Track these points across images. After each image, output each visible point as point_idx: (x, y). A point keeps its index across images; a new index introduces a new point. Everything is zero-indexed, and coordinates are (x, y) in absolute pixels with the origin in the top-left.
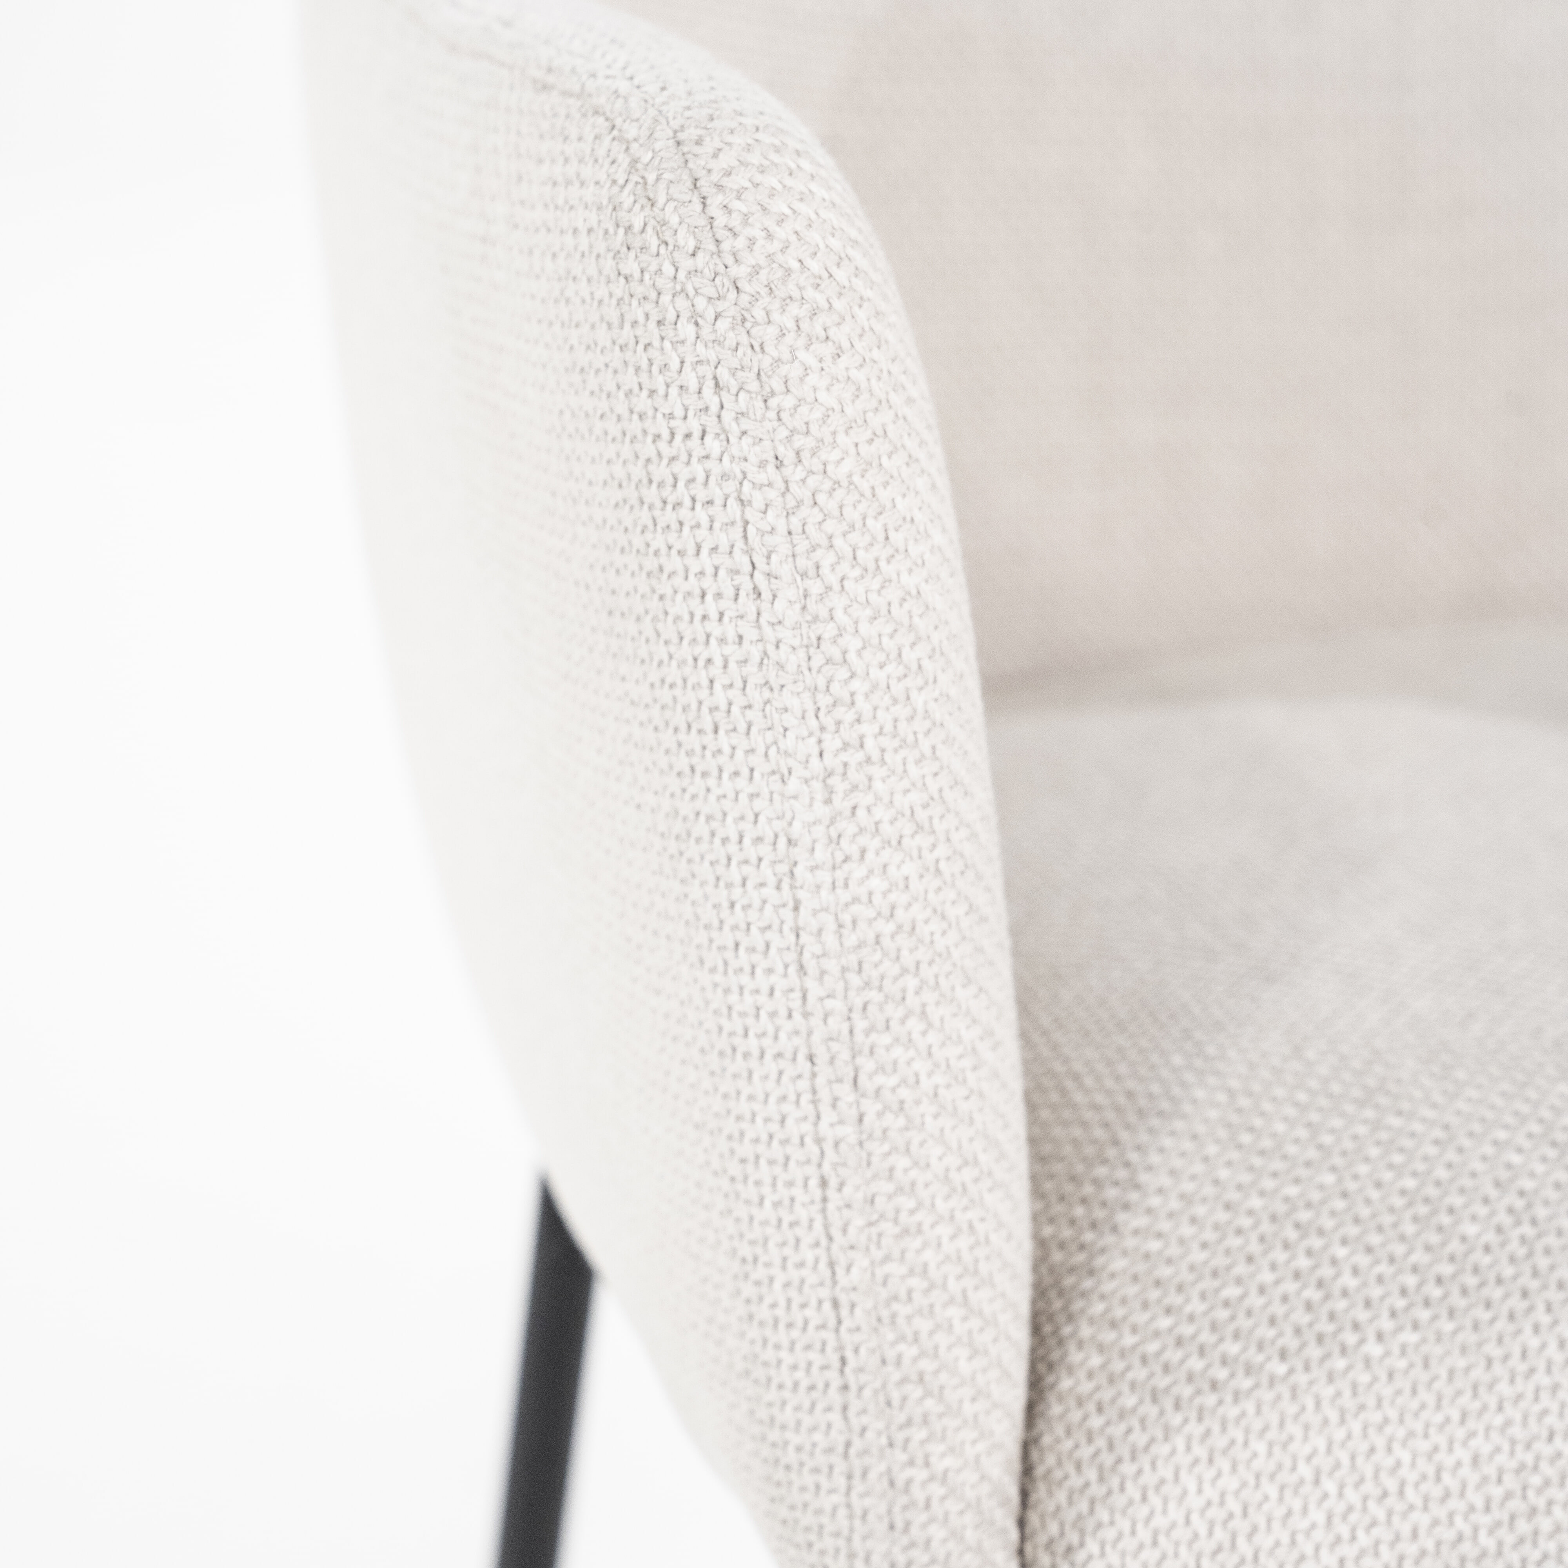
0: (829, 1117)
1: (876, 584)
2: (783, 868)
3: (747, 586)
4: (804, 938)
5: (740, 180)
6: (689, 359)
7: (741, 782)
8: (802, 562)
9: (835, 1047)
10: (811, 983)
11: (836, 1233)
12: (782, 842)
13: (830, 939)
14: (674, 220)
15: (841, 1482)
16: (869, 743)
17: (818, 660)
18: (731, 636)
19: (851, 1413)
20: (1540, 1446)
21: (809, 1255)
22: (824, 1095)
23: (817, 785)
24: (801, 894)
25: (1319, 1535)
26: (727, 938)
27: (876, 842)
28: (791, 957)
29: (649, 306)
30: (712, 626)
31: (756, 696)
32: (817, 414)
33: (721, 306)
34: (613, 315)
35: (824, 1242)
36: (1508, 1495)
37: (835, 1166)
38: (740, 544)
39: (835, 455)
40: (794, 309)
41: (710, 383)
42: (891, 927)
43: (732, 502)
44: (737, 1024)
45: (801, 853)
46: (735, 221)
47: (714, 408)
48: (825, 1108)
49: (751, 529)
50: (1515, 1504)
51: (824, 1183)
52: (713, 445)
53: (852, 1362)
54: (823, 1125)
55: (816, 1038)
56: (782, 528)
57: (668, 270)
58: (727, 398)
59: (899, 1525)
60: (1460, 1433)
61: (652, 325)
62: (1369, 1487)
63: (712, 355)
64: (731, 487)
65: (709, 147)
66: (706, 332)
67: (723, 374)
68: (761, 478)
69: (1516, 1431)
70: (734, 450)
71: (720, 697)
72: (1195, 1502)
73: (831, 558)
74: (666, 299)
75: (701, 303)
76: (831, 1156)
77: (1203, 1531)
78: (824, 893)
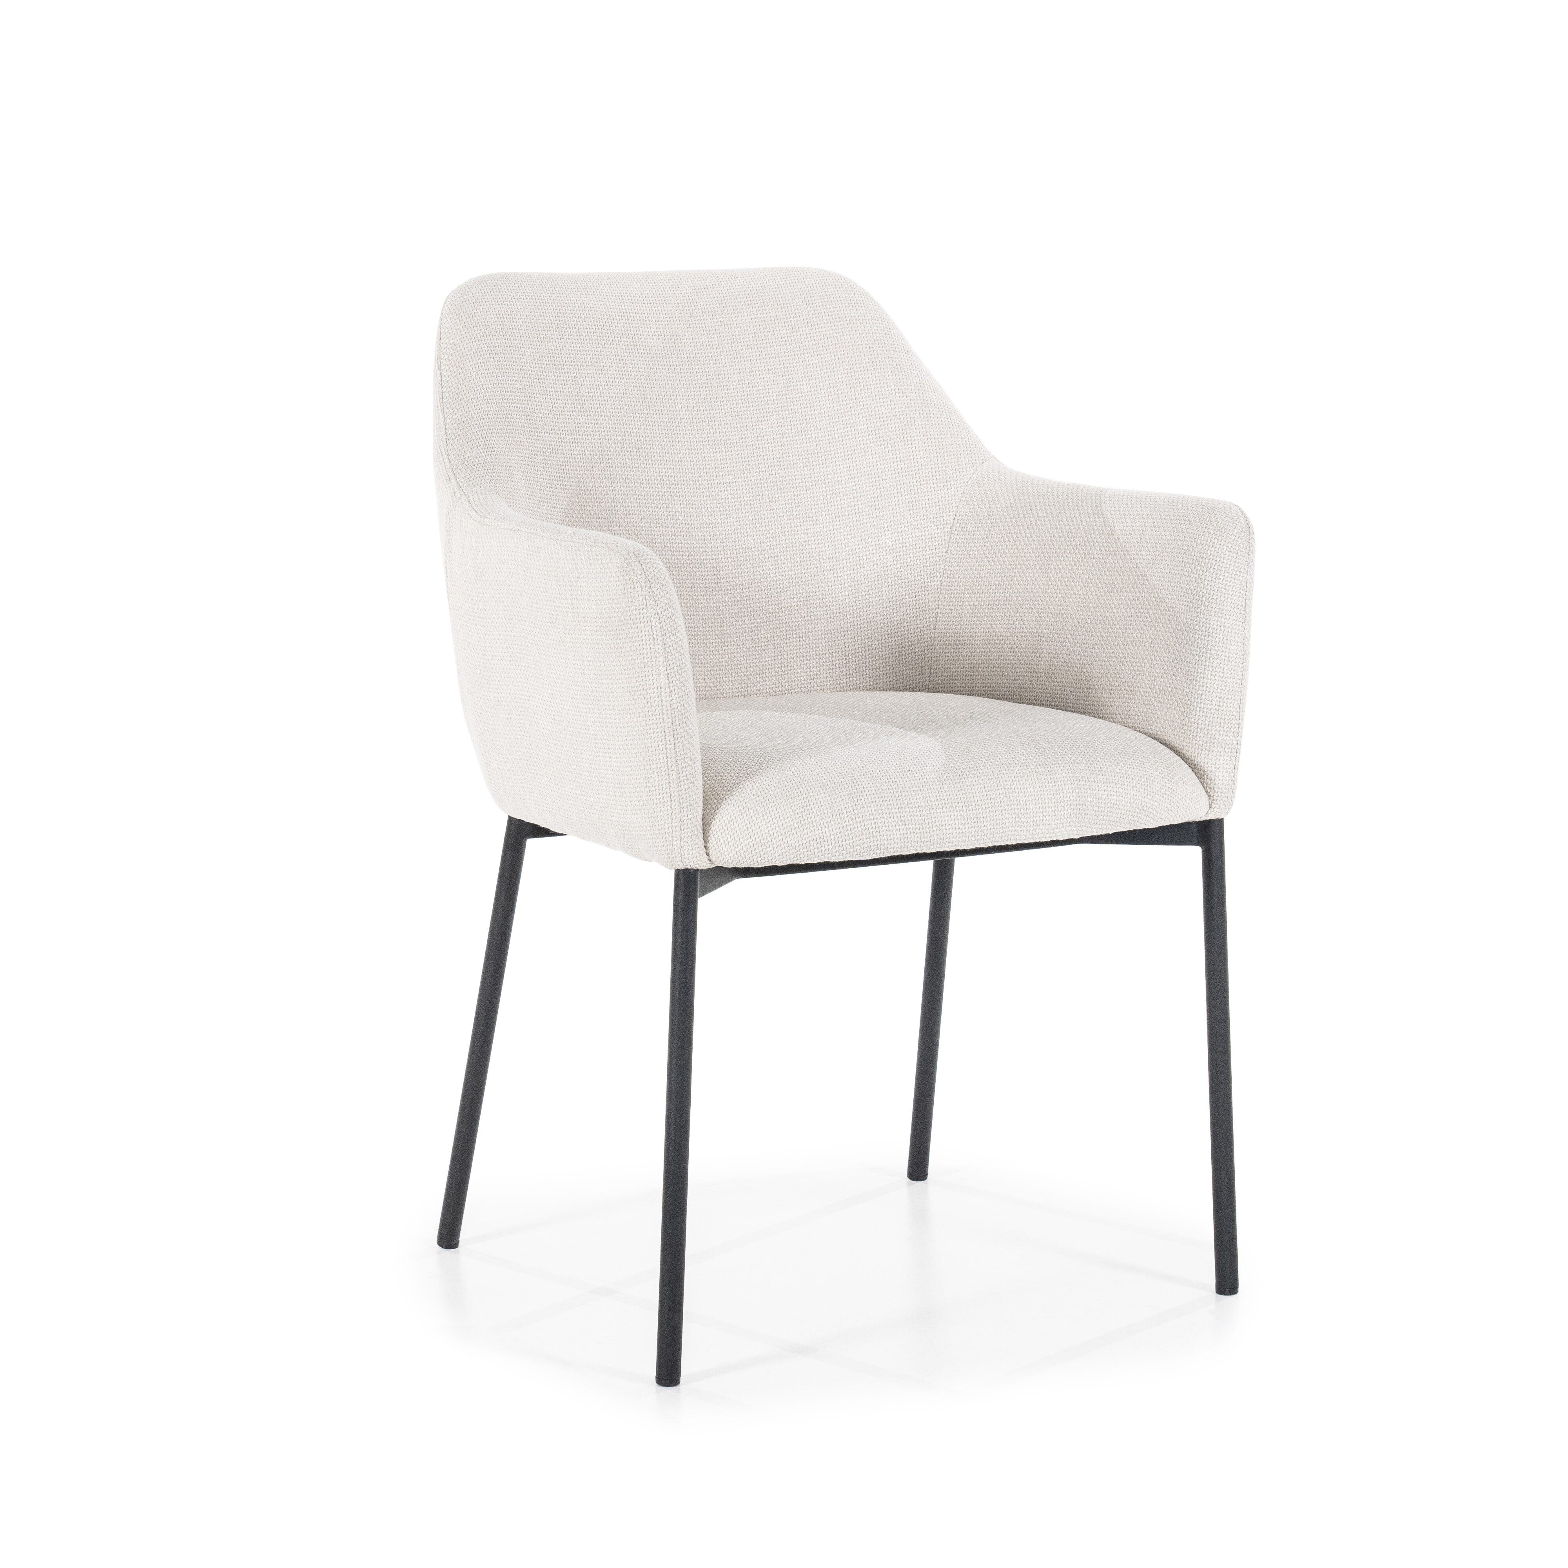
0: (668, 743)
1: (675, 637)
2: (659, 693)
3: (652, 638)
4: (664, 707)
5: (647, 561)
6: (640, 595)
7: (650, 677)
8: (662, 633)
9: (670, 729)
10: (665, 716)
11: (670, 768)
12: (659, 688)
13: (669, 707)
14: (636, 569)
15: (670, 821)
16: (675, 668)
17: (666, 652)
18: (649, 648)
19: (672, 806)
20: (805, 808)
21: (663, 773)
22: (668, 739)
23: (666, 676)
24: (663, 698)
25: (764, 826)
26: (646, 710)
27: (677, 688)
28: (661, 711)
29: (631, 585)
30: (644, 647)
31: (654, 660)
32: (664, 604)
33: (646, 584)
34: (622, 588)
35: (667, 770)
36: (800, 817)
37: (670, 753)
38: (650, 630)
39: (668, 612)
40: (659, 585)
41: (644, 599)
42: (680, 705)
43: (649, 622)
44: (648, 727)
45: (663, 690)
46: (648, 569)
47: (645, 604)
48: (668, 742)
49: (653, 627)
50: (801, 819)
51: (667, 758)
52: (645, 611)
53: (673, 795)
54: (667, 745)
55: (666, 727)
56: (659, 626)
57: (635, 578)
58: (648, 601)
59: (682, 829)
60: (789, 806)
61: (632, 589)
62: (773, 817)
63: (645, 593)
64: (648, 619)
65: (640, 556)
66: (644, 589)
67: (647, 597)
68: (655, 617)
69: (800, 805)
70: (650, 612)
71: (646, 661)
72: (739, 822)
73: (668, 632)
74: (635, 584)
75: (643, 584)
76: (669, 751)
77: (742, 828)
78: (668, 698)
